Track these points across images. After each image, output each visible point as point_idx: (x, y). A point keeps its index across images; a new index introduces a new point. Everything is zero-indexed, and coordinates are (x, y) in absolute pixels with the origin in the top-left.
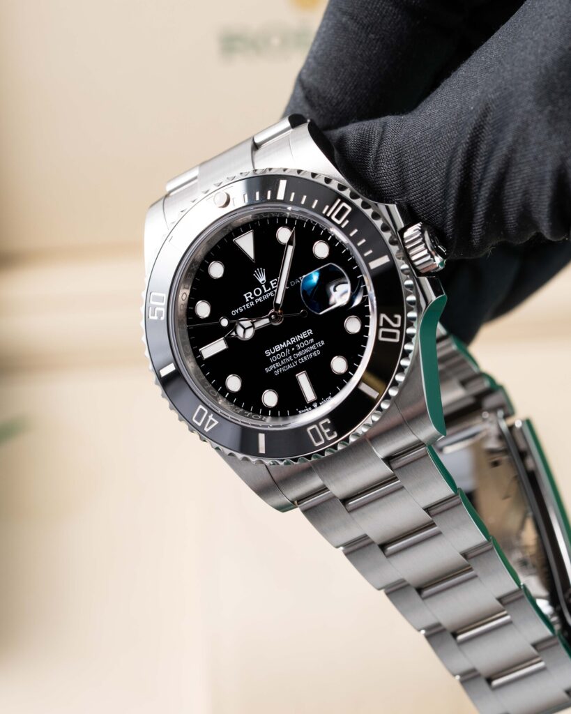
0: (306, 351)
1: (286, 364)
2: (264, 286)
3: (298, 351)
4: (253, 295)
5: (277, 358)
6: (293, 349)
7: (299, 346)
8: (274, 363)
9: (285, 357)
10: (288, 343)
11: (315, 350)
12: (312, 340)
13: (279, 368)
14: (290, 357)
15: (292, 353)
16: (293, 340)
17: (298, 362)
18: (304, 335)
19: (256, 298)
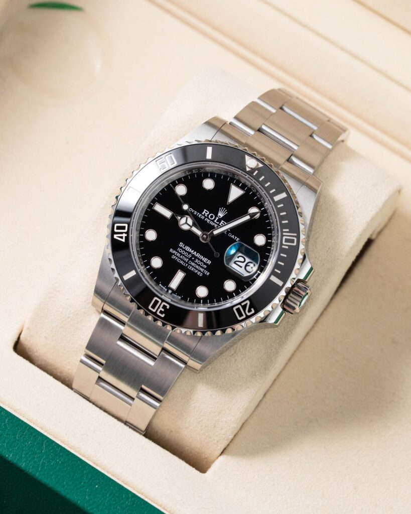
0: (197, 267)
1: (182, 260)
2: (217, 218)
3: (194, 262)
4: (208, 215)
5: (182, 251)
6: (193, 258)
7: (197, 261)
8: (178, 252)
9: (186, 257)
10: (195, 253)
11: (201, 272)
12: (205, 266)
13: (177, 256)
14: (187, 260)
15: (190, 259)
16: (198, 255)
17: (187, 266)
18: (205, 260)
19: (208, 217)
